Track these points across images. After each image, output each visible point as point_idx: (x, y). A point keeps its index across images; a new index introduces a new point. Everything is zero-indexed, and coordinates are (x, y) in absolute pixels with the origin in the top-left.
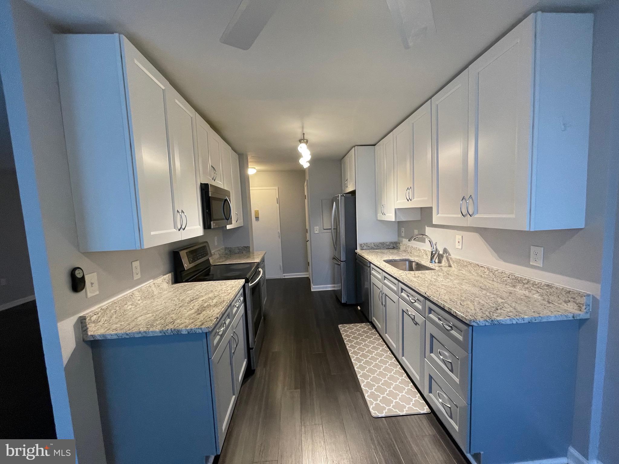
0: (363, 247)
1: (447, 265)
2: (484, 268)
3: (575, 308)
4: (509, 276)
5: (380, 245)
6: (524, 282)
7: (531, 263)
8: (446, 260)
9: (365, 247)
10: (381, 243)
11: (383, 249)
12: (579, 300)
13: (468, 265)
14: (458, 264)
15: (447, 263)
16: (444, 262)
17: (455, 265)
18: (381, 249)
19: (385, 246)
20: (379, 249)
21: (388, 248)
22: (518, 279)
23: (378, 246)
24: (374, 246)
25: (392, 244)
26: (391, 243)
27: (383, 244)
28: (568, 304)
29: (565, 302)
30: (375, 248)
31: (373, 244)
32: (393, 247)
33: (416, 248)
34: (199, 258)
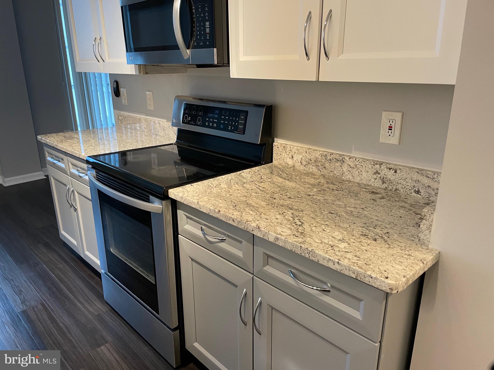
34: (209, 124)
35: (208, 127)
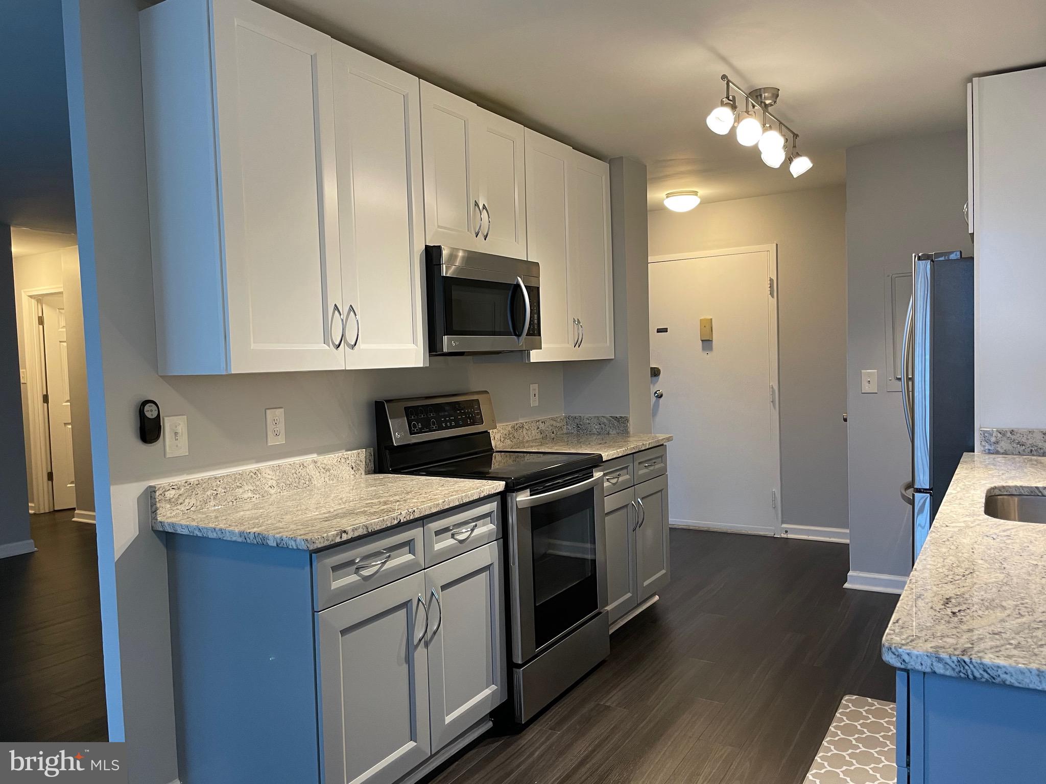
0: (997, 443)
9: (1005, 446)
34: (446, 425)
35: (447, 428)
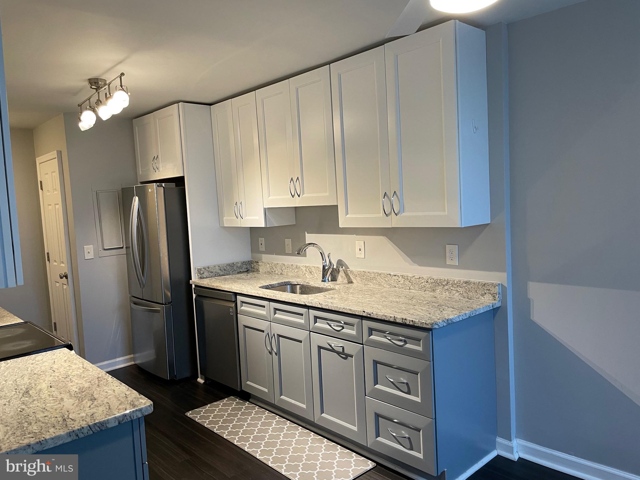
0: (203, 273)
1: (346, 281)
2: (398, 276)
3: (491, 299)
4: (427, 281)
5: (228, 267)
6: (443, 283)
7: (447, 264)
8: (344, 275)
9: (206, 274)
10: (229, 265)
11: (233, 274)
12: (493, 290)
13: (377, 277)
14: (362, 278)
15: (346, 279)
16: (341, 278)
17: (358, 279)
18: (229, 274)
19: (235, 268)
20: (227, 275)
21: (240, 272)
22: (437, 282)
23: (225, 270)
24: (220, 271)
25: (245, 264)
26: (243, 263)
27: (232, 265)
28: (485, 296)
29: (482, 295)
30: (222, 273)
31: (217, 268)
32: (246, 270)
33: (292, 265)
